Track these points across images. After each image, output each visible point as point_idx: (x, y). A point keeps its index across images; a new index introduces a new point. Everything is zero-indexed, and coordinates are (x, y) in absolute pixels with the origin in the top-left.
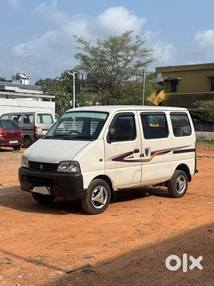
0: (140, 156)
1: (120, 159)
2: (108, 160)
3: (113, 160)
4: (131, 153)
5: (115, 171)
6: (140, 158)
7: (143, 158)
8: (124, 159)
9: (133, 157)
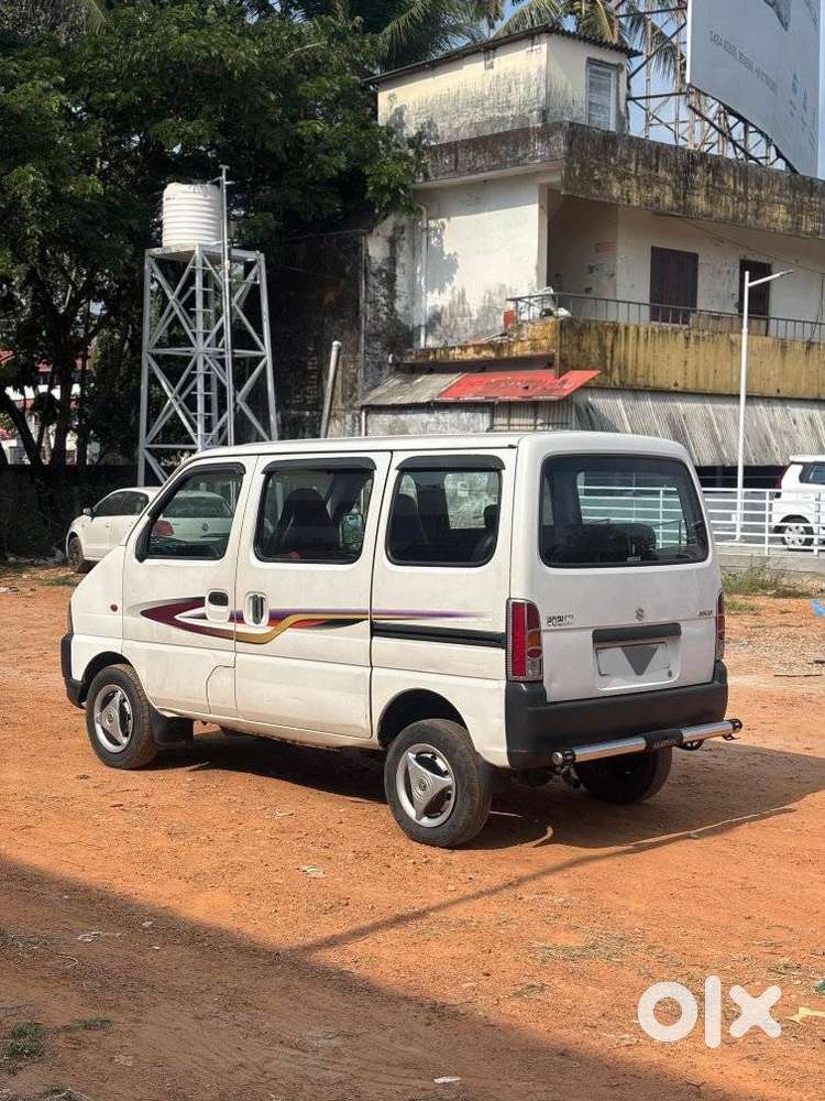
0: (231, 619)
1: (164, 613)
2: (131, 610)
3: (146, 614)
4: (198, 602)
5: (150, 651)
6: (230, 626)
7: (240, 628)
8: (177, 617)
9: (204, 617)
